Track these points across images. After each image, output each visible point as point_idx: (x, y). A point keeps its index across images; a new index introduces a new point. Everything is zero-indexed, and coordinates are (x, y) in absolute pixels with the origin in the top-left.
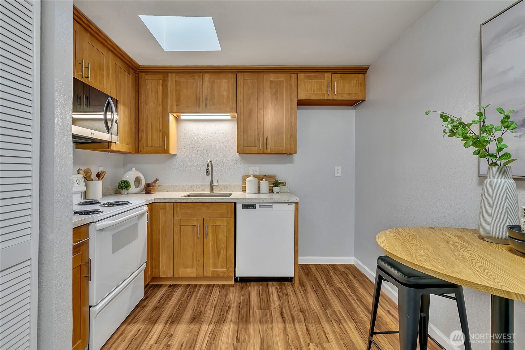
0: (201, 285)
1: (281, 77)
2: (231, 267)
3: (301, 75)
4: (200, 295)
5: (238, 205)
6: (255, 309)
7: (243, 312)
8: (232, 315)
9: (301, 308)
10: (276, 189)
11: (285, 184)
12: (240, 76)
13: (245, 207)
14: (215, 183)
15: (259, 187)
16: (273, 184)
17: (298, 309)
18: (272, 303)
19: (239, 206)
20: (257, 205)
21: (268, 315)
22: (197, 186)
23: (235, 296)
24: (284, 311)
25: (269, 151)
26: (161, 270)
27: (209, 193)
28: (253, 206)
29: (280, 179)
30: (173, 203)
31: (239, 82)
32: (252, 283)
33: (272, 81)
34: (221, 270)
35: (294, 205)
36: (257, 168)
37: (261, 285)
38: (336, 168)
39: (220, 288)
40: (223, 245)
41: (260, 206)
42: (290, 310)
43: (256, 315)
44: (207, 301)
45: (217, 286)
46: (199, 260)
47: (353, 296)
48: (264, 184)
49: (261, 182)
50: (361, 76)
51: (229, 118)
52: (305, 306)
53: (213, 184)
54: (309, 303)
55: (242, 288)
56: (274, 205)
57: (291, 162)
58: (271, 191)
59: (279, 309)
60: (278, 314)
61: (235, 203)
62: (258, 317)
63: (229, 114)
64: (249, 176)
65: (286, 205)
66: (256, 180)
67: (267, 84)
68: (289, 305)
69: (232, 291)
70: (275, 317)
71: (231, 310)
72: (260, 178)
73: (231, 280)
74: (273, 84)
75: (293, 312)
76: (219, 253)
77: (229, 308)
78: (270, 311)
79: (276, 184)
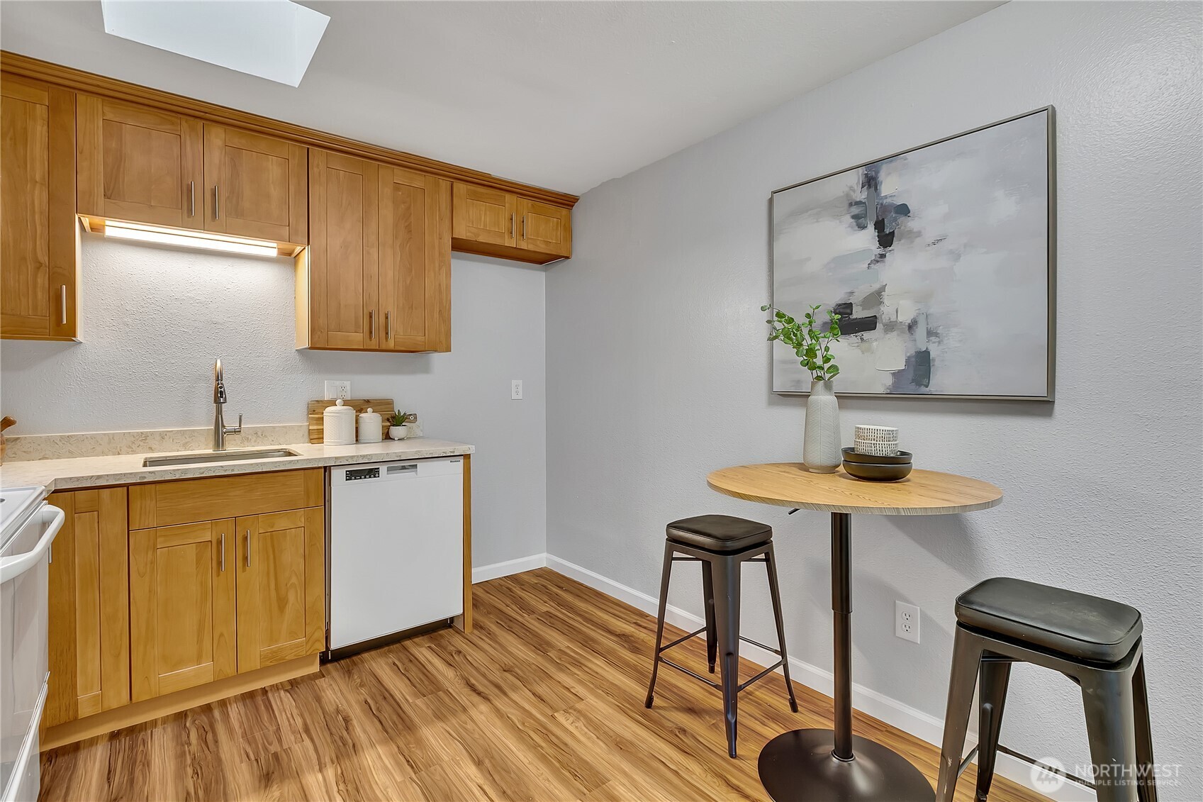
0: (223, 704)
1: (418, 181)
2: (320, 628)
3: (461, 188)
4: (241, 724)
5: (334, 472)
6: (411, 701)
7: (387, 714)
8: (363, 729)
9: (503, 665)
10: (396, 431)
11: (416, 418)
12: (318, 157)
13: (351, 475)
14: (230, 423)
15: (357, 429)
16: (388, 420)
17: (499, 670)
18: (440, 678)
19: (338, 476)
20: (383, 469)
21: (447, 700)
22: (163, 436)
23: (342, 694)
24: (473, 681)
25: (391, 344)
26: (82, 697)
27: (210, 451)
28: (373, 473)
29: (401, 407)
30: (127, 486)
31: (314, 171)
32: (366, 655)
33: (397, 187)
34: (288, 644)
35: (462, 461)
36: (347, 384)
37: (390, 651)
38: (514, 382)
39: (287, 691)
40: (294, 580)
41: (389, 469)
42: (484, 675)
43: (421, 710)
44: (272, 728)
45: (276, 688)
46: (221, 635)
47: (576, 618)
48: (372, 421)
49: (362, 415)
50: (564, 211)
51: (273, 253)
52: (507, 660)
53: (223, 426)
54: (510, 653)
55: (349, 673)
56: (420, 465)
57: (426, 369)
58: (387, 437)
59: (463, 682)
60: (467, 690)
61: (327, 469)
62: (430, 712)
63: (275, 245)
64: (333, 403)
65: (447, 462)
66: (352, 412)
67: (387, 191)
68: (476, 669)
69: (325, 686)
70: (464, 699)
71: (355, 722)
72: (359, 406)
73: (312, 664)
74: (400, 193)
75: (492, 678)
76: (282, 603)
77: (347, 720)
78: (444, 692)
79: (396, 420)
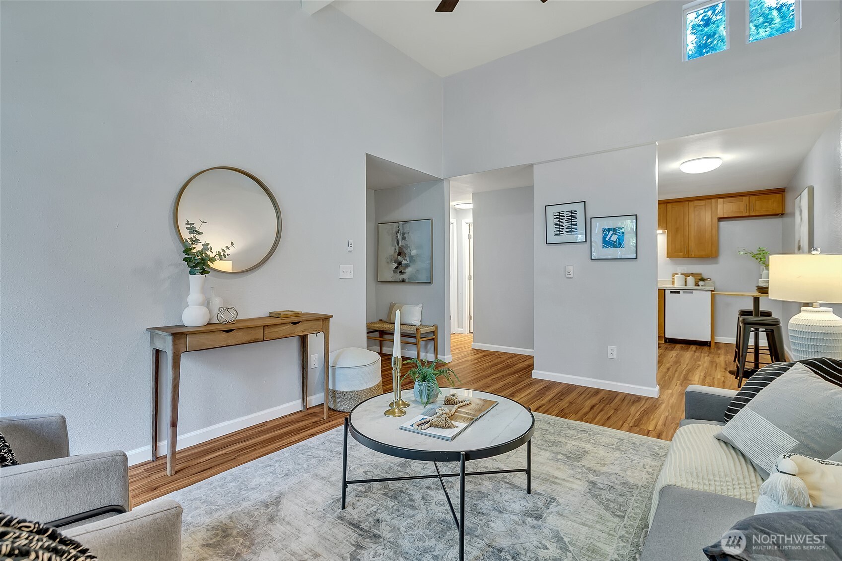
2: (662, 330)
3: (720, 200)
5: (666, 291)
10: (701, 283)
11: (711, 279)
12: (669, 205)
13: (671, 292)
15: (686, 282)
16: (699, 280)
19: (667, 292)
20: (681, 292)
25: (693, 255)
28: (678, 293)
29: (705, 276)
31: (668, 209)
33: (695, 206)
35: (710, 292)
41: (683, 292)
48: (690, 280)
49: (688, 278)
50: (779, 195)
56: (694, 292)
57: (717, 263)
58: (697, 285)
61: (665, 290)
64: (678, 274)
65: (704, 292)
66: (683, 277)
67: (691, 209)
72: (686, 275)
73: (662, 340)
79: (702, 280)
